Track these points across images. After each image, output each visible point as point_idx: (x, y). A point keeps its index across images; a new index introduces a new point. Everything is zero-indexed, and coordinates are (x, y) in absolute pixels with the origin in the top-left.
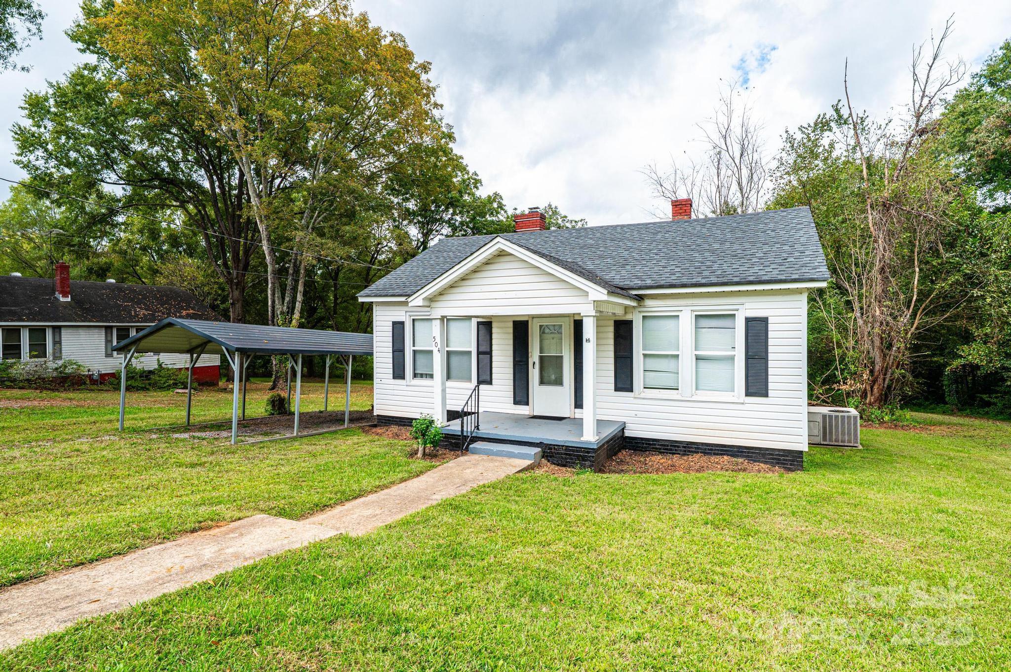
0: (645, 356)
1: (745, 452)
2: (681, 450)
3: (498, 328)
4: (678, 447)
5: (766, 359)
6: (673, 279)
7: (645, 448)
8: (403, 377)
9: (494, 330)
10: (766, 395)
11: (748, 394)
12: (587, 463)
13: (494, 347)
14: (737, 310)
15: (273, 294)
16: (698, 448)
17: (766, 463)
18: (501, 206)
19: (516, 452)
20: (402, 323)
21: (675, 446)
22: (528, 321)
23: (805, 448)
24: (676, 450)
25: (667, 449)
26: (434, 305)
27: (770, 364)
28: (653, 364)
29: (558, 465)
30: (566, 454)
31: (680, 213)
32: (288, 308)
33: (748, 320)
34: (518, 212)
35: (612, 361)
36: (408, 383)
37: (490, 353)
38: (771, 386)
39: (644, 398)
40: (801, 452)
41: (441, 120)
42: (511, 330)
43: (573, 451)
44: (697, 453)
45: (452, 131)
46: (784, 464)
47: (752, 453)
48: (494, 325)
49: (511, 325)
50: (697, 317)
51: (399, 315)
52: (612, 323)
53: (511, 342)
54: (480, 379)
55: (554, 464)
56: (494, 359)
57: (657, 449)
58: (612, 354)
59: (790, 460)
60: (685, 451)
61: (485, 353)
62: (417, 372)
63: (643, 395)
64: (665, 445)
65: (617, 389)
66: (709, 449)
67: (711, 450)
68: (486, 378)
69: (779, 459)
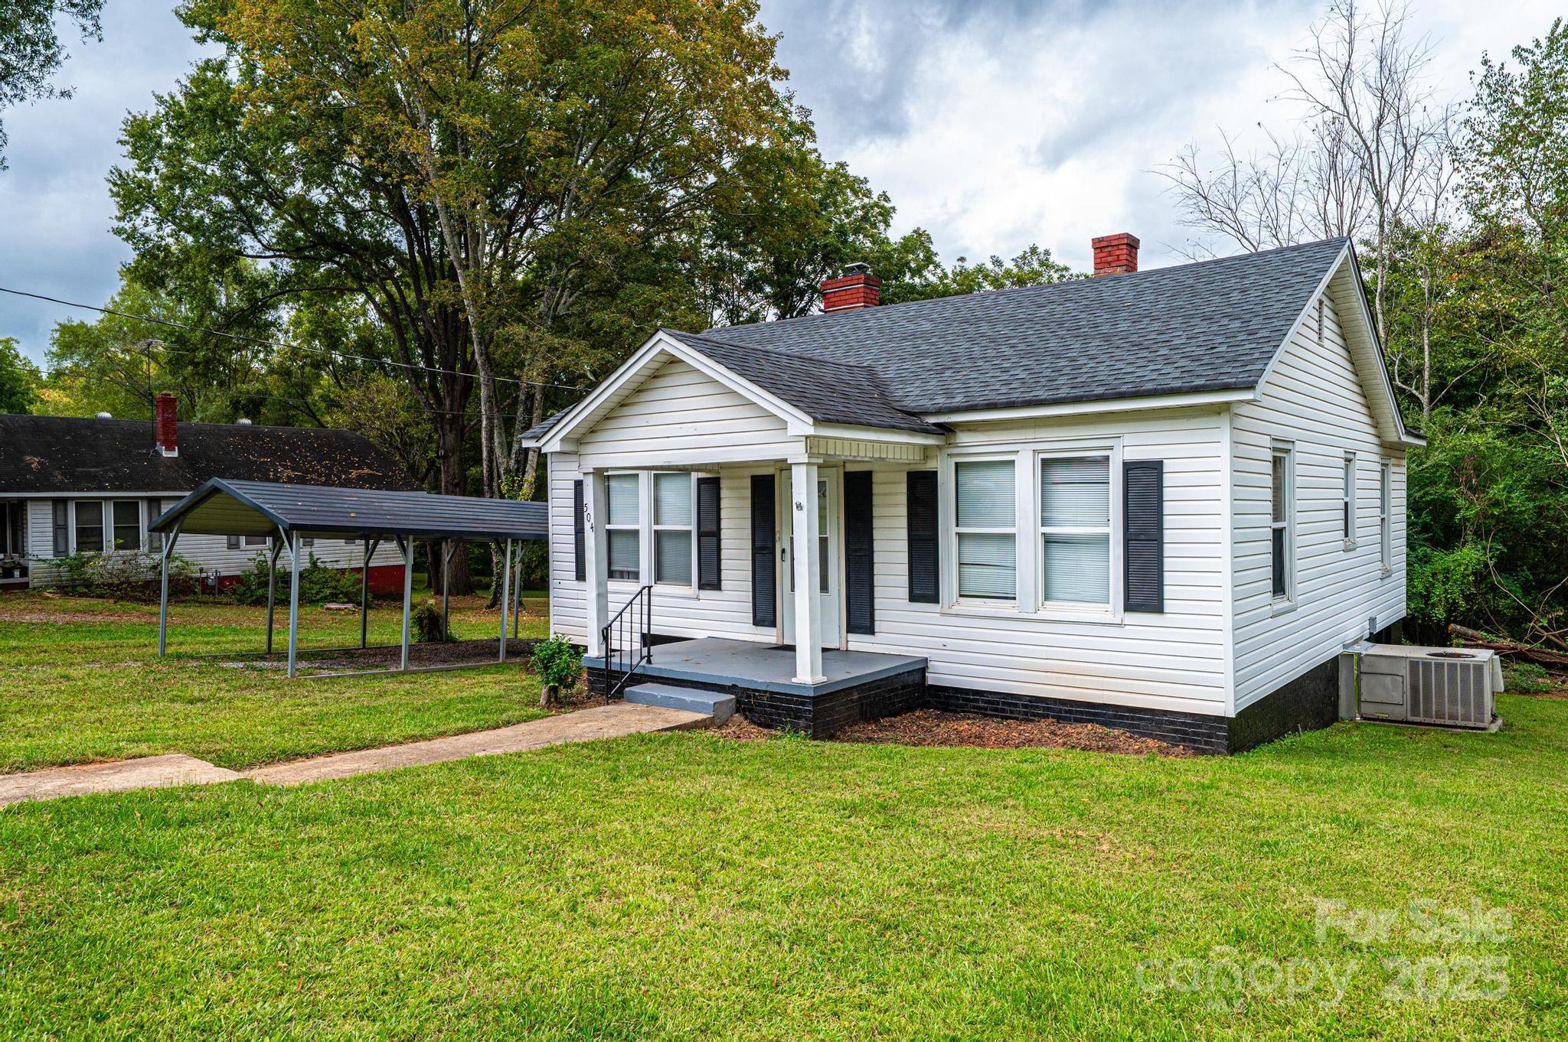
0: (960, 535)
1: (1127, 718)
2: (1019, 712)
3: (730, 488)
4: (1016, 705)
5: (1160, 541)
6: (1001, 393)
7: (962, 706)
9: (724, 493)
10: (1159, 609)
11: (1129, 607)
12: (802, 722)
13: (724, 524)
14: (1111, 448)
15: (491, 439)
16: (1048, 709)
17: (1161, 738)
18: (929, 258)
19: (688, 699)
21: (1009, 704)
22: (773, 476)
23: (1229, 712)
24: (1012, 712)
25: (996, 710)
26: (584, 449)
27: (1168, 550)
28: (973, 552)
29: (760, 725)
30: (771, 706)
31: (1109, 263)
32: (517, 461)
33: (1129, 467)
34: (970, 265)
35: (904, 545)
37: (717, 534)
38: (1168, 592)
39: (957, 615)
40: (1223, 720)
41: (789, 99)
42: (748, 493)
43: (781, 701)
44: (1046, 717)
45: (810, 119)
46: (1195, 741)
47: (1140, 719)
48: (724, 484)
49: (748, 483)
50: (1045, 463)
52: (904, 477)
53: (748, 513)
54: (703, 581)
55: (754, 723)
56: (724, 544)
57: (979, 708)
58: (904, 534)
59: (1203, 735)
60: (1026, 714)
61: (710, 534)
62: (614, 568)
63: (955, 610)
64: (992, 703)
65: (913, 598)
66: (1066, 712)
67: (1070, 712)
68: (711, 580)
69: (1185, 733)
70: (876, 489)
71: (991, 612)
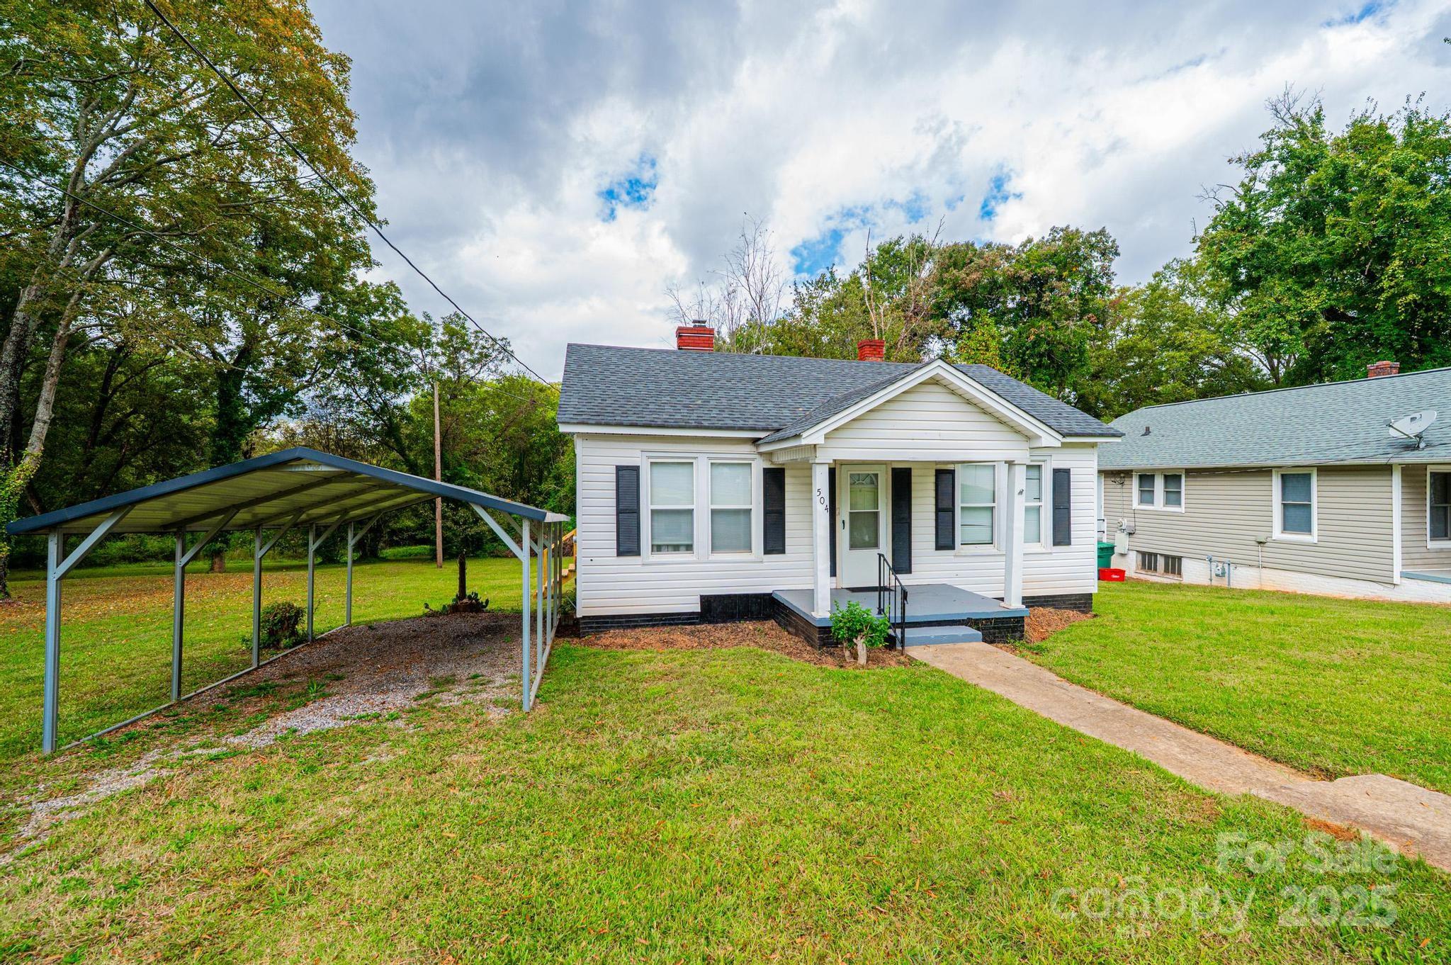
0: (966, 509)
3: (793, 477)
5: (1068, 509)
8: (636, 552)
9: (788, 480)
10: (1069, 543)
11: (1055, 544)
12: (1018, 634)
13: (787, 503)
14: (1046, 462)
17: (1066, 608)
20: (636, 469)
22: (835, 469)
23: (1094, 590)
27: (1072, 513)
28: (973, 517)
30: (994, 628)
33: (1056, 471)
35: (933, 516)
36: (646, 561)
37: (781, 511)
38: (1072, 535)
39: (964, 556)
40: (1091, 595)
43: (1003, 623)
45: (369, 175)
46: (1078, 608)
47: (1057, 601)
48: (787, 473)
51: (631, 455)
52: (933, 473)
54: (768, 548)
56: (788, 518)
58: (932, 508)
59: (1083, 603)
61: (775, 512)
62: (659, 542)
63: (963, 553)
65: (939, 548)
68: (775, 547)
69: (1076, 604)
70: (914, 480)
71: (985, 552)
